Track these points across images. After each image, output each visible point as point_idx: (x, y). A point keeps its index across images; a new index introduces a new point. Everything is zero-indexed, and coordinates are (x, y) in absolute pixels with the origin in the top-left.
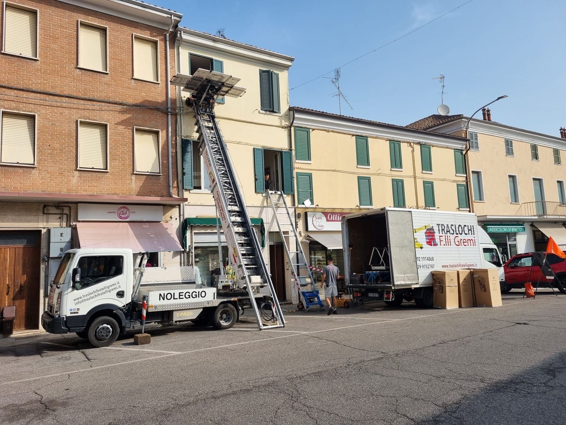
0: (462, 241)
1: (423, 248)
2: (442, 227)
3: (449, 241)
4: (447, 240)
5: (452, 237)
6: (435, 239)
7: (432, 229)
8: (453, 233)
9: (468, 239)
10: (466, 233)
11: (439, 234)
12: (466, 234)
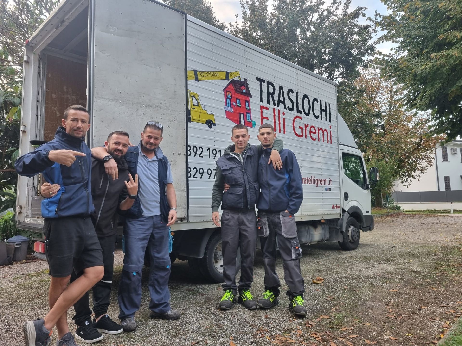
0: (308, 129)
1: (215, 124)
2: (268, 88)
3: (282, 122)
4: (277, 118)
5: (290, 116)
6: (248, 111)
7: (245, 84)
8: (291, 107)
9: (320, 127)
10: (317, 115)
11: (261, 101)
12: (317, 117)
